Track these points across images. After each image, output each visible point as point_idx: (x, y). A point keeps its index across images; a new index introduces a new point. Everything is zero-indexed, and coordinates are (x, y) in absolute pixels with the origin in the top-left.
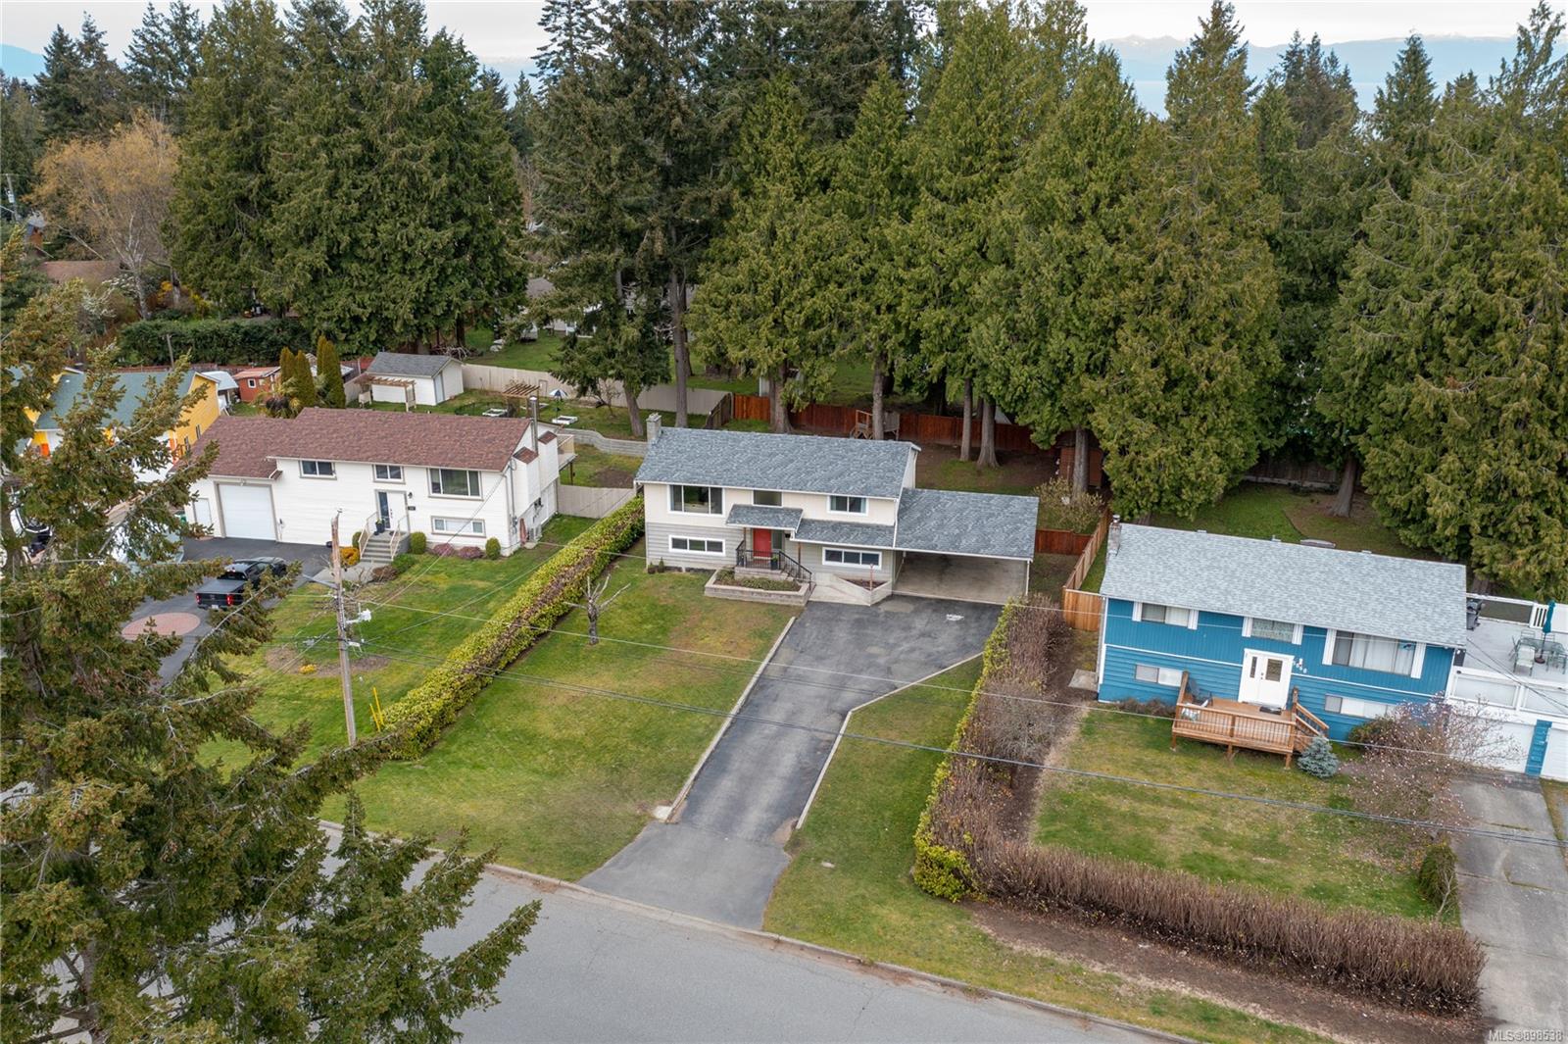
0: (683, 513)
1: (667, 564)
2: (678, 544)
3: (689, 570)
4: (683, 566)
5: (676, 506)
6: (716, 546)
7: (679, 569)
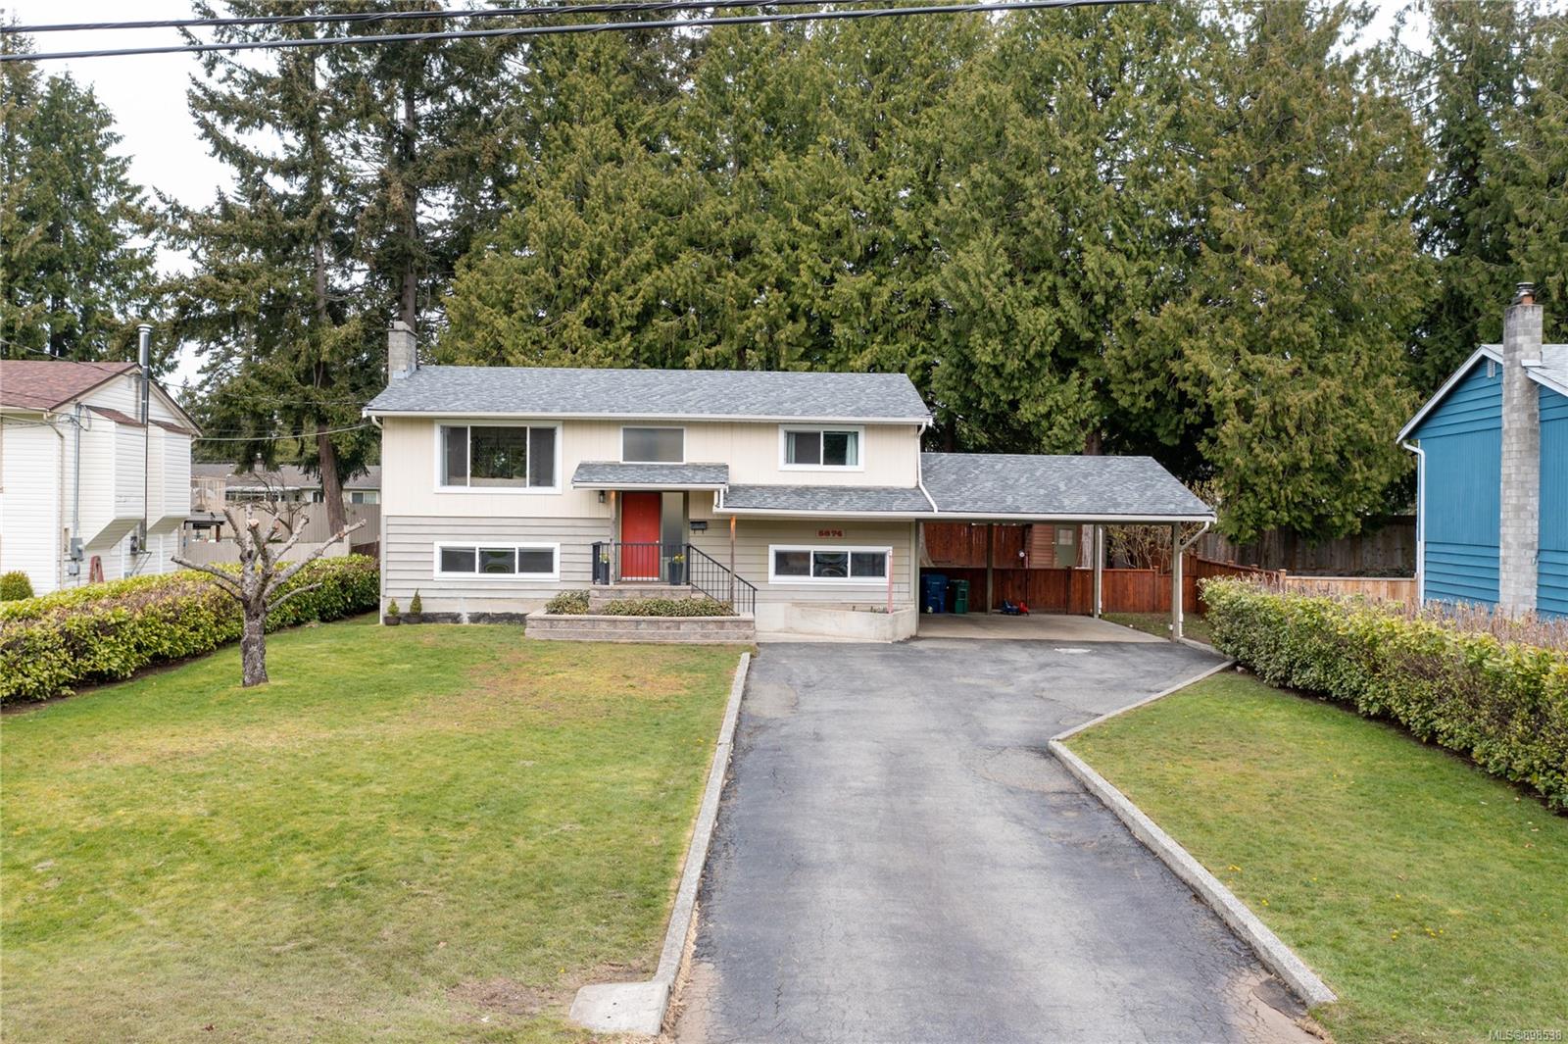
0: (468, 489)
1: (428, 608)
2: (454, 560)
3: (477, 618)
4: (465, 609)
5: (454, 473)
6: (539, 561)
7: (455, 618)
